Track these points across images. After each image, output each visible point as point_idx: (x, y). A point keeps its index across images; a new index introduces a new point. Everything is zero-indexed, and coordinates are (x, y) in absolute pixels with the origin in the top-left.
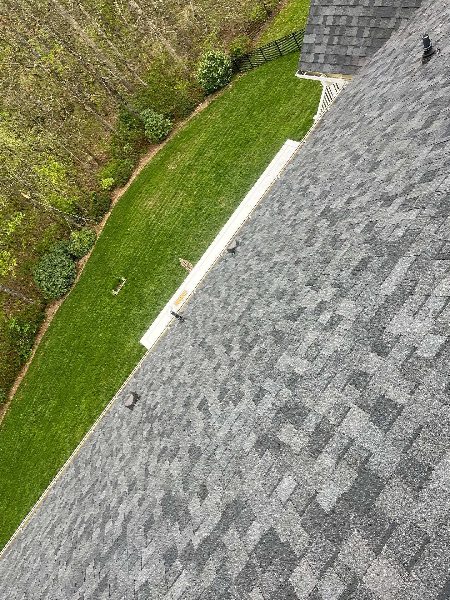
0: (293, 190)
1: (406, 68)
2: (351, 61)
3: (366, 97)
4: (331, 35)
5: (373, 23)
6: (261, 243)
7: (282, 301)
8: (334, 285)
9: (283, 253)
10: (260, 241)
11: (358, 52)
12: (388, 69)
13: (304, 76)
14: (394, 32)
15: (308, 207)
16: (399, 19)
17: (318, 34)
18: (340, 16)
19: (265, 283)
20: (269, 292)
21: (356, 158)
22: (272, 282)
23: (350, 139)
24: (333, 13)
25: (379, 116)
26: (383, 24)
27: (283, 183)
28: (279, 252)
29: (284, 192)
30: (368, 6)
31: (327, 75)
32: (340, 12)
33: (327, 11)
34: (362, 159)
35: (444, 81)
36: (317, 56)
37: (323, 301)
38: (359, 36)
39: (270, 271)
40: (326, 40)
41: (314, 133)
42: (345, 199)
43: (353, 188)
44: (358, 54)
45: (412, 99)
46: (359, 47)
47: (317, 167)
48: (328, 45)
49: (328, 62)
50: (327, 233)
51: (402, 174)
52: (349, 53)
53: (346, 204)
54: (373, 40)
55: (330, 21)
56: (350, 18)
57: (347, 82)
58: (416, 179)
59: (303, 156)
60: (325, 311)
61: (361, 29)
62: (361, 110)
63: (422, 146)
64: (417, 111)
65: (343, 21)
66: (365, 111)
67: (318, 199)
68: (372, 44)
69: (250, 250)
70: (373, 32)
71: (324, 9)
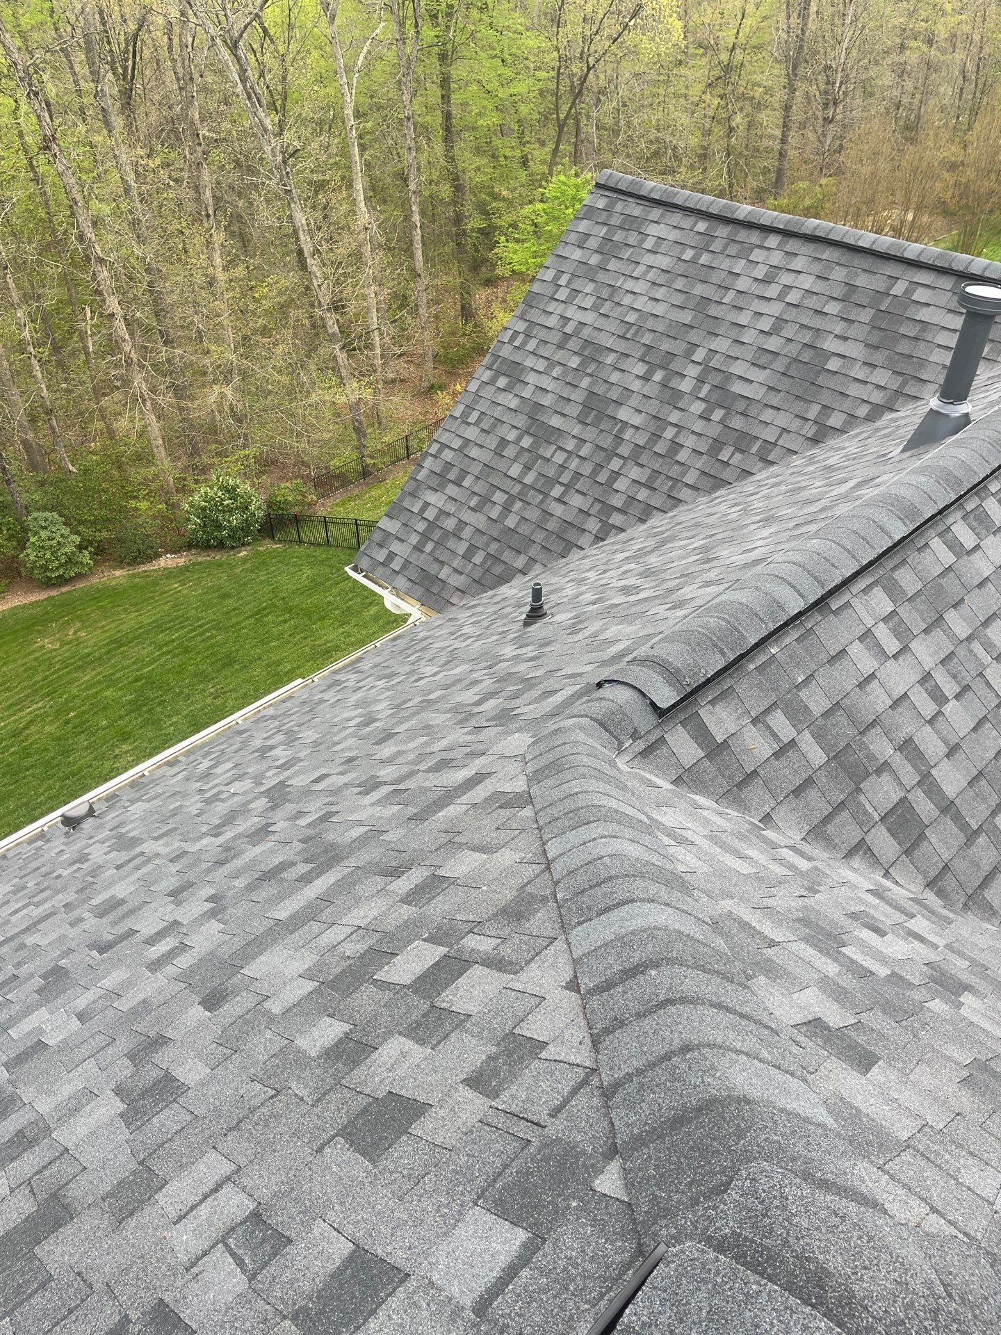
0: (249, 748)
1: (504, 625)
2: (442, 589)
3: (435, 646)
4: (425, 537)
5: (494, 547)
6: (136, 819)
7: (104, 920)
8: (211, 899)
9: (161, 842)
10: (137, 816)
11: (457, 581)
12: (483, 620)
13: (359, 577)
14: (519, 576)
15: (255, 777)
16: (533, 560)
17: (405, 525)
18: (448, 514)
19: (94, 887)
20: (94, 902)
21: (370, 720)
22: (111, 885)
23: (378, 695)
24: (440, 504)
25: (434, 675)
26: (507, 556)
27: (240, 733)
28: (156, 839)
29: (232, 748)
30: (495, 521)
31: (397, 592)
32: (451, 508)
33: (432, 498)
34: (377, 724)
35: (534, 653)
36: (391, 556)
37: (175, 922)
38: (467, 557)
39: (118, 868)
40: (414, 539)
41: (335, 672)
42: (316, 775)
43: (338, 761)
44: (456, 584)
45: (484, 664)
46: (461, 573)
47: (309, 721)
48: (415, 547)
49: (406, 574)
50: (256, 819)
51: (412, 756)
52: (442, 576)
53: (312, 782)
54: (484, 574)
55: (430, 514)
56: (462, 524)
57: (424, 619)
58: (423, 767)
59: (301, 700)
60: (168, 939)
61: (472, 549)
62: (419, 659)
63: (458, 727)
64: (482, 681)
65: (450, 524)
66: (423, 662)
67: (277, 767)
68: (481, 578)
69: (108, 827)
70: (489, 562)
71: (429, 492)
